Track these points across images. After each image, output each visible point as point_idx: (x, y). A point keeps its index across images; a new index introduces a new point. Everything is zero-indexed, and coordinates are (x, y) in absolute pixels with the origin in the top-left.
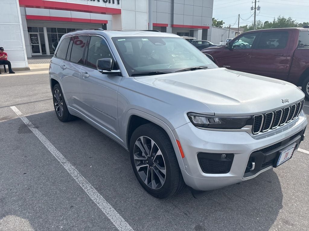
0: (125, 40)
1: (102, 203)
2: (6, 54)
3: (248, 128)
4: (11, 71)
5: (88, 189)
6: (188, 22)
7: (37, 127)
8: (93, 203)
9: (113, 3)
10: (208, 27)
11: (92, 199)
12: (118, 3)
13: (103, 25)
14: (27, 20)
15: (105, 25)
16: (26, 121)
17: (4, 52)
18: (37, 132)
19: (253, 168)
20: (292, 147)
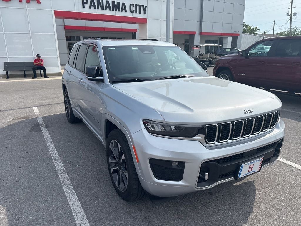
0: (114, 48)
1: (74, 200)
2: (42, 61)
3: (201, 137)
4: (46, 76)
5: (67, 186)
6: (217, 30)
7: (47, 127)
8: (66, 199)
9: (140, 13)
10: (238, 35)
11: (67, 195)
12: (145, 13)
13: (133, 33)
14: (65, 30)
15: (135, 33)
16: (40, 121)
17: (41, 58)
18: (45, 132)
19: (206, 178)
20: (257, 160)
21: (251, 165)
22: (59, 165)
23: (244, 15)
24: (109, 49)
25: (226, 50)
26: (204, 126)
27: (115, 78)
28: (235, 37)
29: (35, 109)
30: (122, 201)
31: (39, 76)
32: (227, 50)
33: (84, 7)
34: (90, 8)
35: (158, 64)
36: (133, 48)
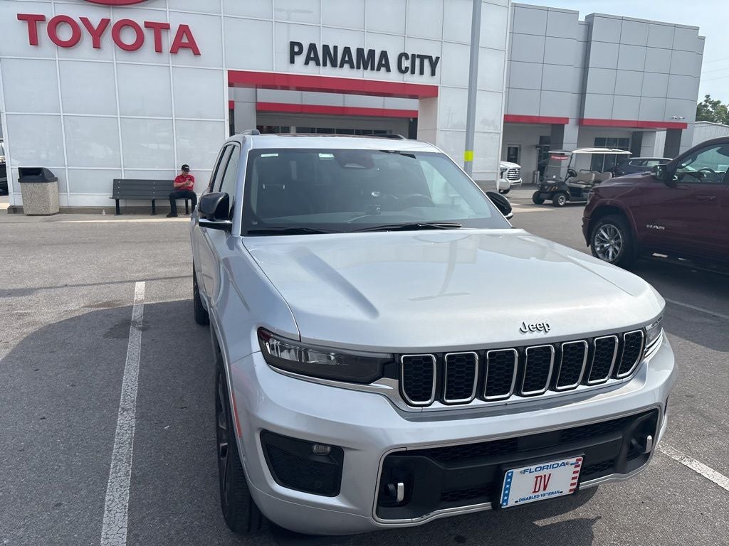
0: (277, 155)
1: (117, 512)
3: (388, 385)
5: (119, 475)
6: (626, 112)
8: (102, 507)
9: (422, 73)
10: (685, 126)
11: (107, 498)
12: (433, 74)
13: (411, 120)
14: (257, 112)
16: (137, 314)
18: (135, 339)
19: (400, 496)
20: (560, 462)
21: (542, 473)
22: (126, 422)
23: (699, 78)
24: (263, 156)
25: (647, 164)
26: (395, 356)
27: (256, 223)
28: (674, 132)
29: (140, 287)
30: (228, 530)
31: (181, 213)
32: (649, 162)
33: (292, 61)
34: (307, 63)
35: (373, 194)
36: (321, 155)
